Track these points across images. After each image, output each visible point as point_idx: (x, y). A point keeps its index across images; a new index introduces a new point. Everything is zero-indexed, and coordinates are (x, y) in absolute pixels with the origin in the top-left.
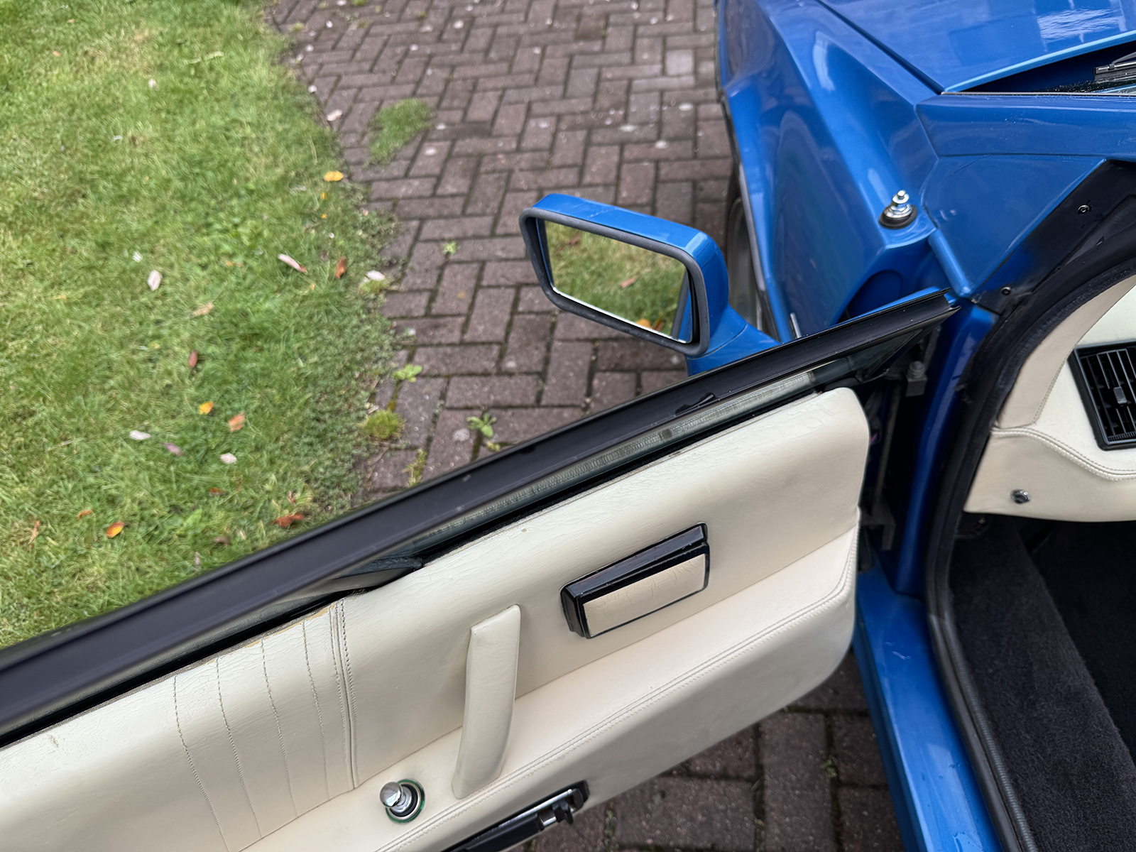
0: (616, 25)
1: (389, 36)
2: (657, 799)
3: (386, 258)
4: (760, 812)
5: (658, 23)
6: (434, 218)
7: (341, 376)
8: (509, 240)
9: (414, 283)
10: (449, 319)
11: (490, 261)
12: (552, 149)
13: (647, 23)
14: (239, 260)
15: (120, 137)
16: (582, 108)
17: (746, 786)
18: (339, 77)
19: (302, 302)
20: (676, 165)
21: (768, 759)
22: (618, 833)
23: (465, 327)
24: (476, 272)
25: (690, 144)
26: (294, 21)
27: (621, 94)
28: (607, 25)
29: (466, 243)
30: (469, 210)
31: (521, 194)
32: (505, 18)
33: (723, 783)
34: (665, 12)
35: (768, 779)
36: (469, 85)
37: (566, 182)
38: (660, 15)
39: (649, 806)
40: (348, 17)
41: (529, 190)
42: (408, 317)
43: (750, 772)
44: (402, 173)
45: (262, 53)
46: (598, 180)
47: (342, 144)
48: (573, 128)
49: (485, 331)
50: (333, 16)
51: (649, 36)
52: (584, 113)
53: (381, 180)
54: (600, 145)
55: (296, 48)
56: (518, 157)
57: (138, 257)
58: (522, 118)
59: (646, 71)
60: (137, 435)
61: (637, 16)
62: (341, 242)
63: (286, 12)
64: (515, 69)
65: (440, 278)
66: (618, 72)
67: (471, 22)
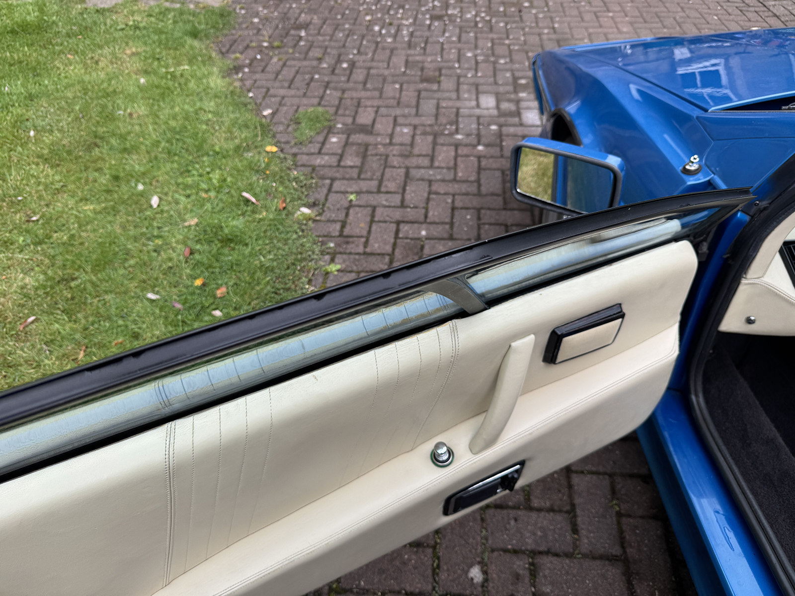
0: (446, 75)
1: (300, 68)
2: (512, 522)
3: (311, 200)
4: (575, 530)
5: (472, 77)
6: (340, 179)
7: (288, 268)
8: (389, 195)
9: (331, 216)
10: (355, 239)
11: (379, 206)
12: (412, 144)
13: (466, 76)
14: (212, 194)
15: (121, 112)
16: (429, 122)
17: (566, 515)
18: (268, 90)
19: (259, 222)
20: (491, 160)
21: (578, 501)
22: (490, 542)
23: (366, 244)
24: (370, 212)
25: (498, 149)
26: (234, 52)
27: (453, 116)
28: (440, 75)
29: (362, 195)
30: (362, 176)
31: (395, 170)
32: (374, 64)
33: (551, 514)
34: (476, 71)
35: (578, 512)
36: (355, 102)
37: (422, 165)
38: (473, 72)
39: (508, 526)
40: (271, 54)
41: (400, 167)
42: (328, 236)
43: (568, 508)
44: (317, 151)
45: (215, 69)
46: (443, 165)
47: (274, 129)
48: (424, 133)
49: (379, 247)
50: (260, 52)
51: (467, 84)
52: (430, 125)
53: (303, 154)
54: (443, 145)
55: (237, 69)
56: (391, 148)
57: (140, 187)
58: (391, 126)
59: (467, 104)
60: (151, 296)
61: (459, 71)
62: (281, 189)
63: (228, 46)
64: (384, 95)
65: (347, 215)
66: (450, 104)
67: (353, 65)
